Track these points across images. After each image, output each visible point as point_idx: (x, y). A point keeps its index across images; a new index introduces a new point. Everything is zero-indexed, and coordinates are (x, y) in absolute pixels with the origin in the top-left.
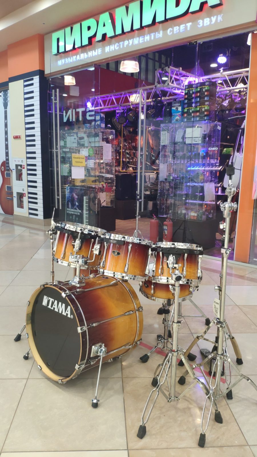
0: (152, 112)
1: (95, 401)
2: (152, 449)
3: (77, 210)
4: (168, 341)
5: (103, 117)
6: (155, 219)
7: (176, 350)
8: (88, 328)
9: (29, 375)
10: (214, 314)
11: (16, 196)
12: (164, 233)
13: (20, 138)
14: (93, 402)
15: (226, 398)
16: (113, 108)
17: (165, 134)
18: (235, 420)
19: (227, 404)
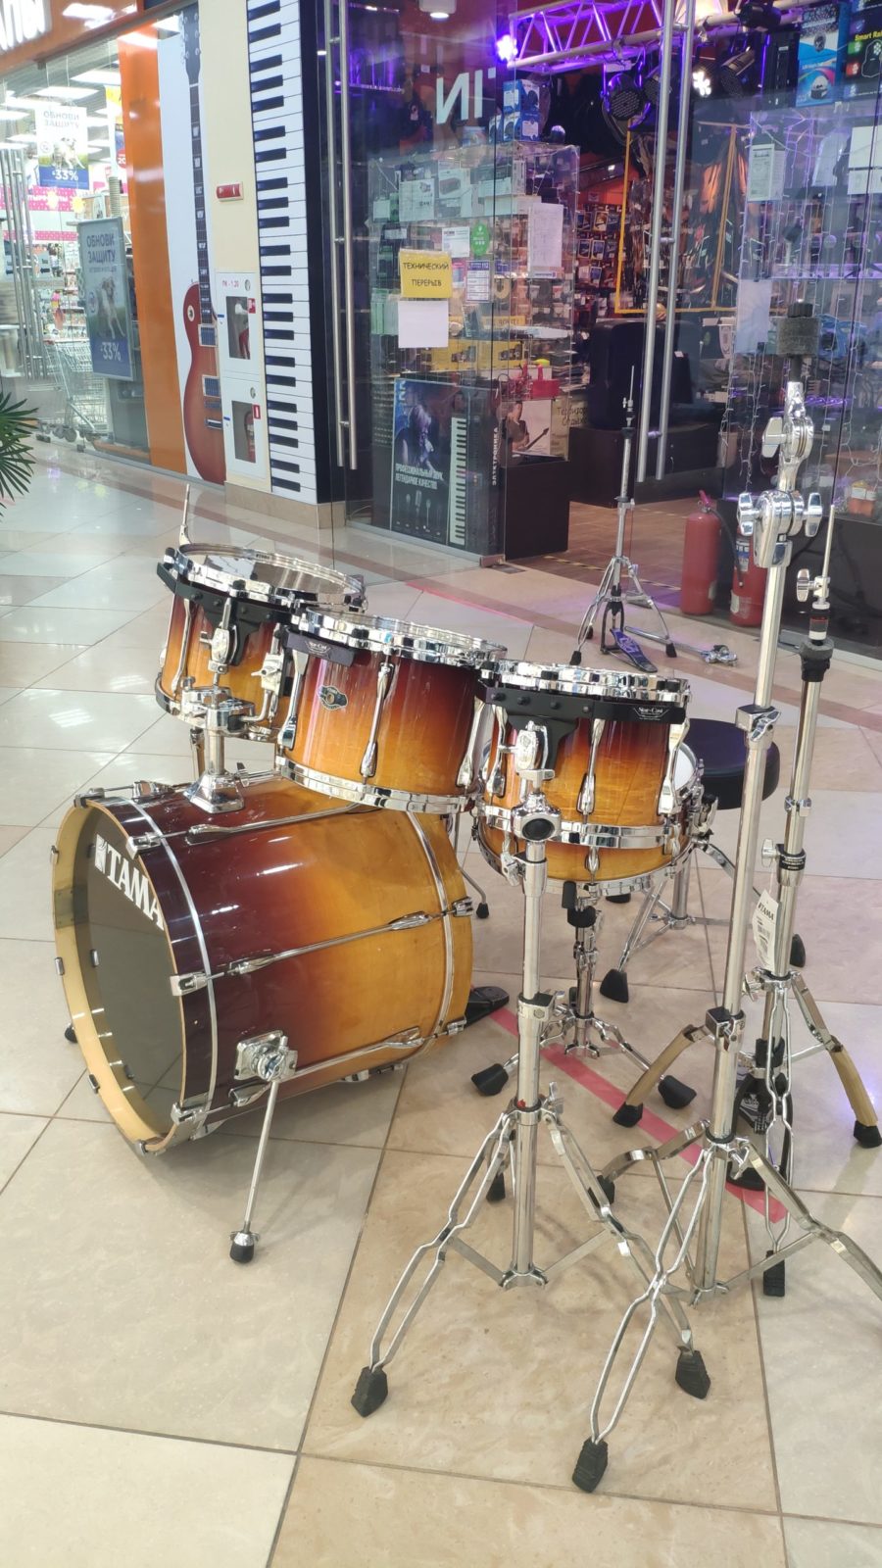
0: (740, 65)
1: (241, 1240)
2: (388, 1466)
3: (429, 469)
4: (591, 1022)
5: (532, 93)
6: (708, 512)
7: (529, 1104)
8: (214, 980)
9: (62, 1105)
10: (758, 953)
11: (231, 416)
12: (735, 568)
13: (238, 194)
14: (234, 1244)
15: (759, 1289)
16: (596, 54)
17: (768, 155)
18: (762, 1392)
19: (753, 1314)
